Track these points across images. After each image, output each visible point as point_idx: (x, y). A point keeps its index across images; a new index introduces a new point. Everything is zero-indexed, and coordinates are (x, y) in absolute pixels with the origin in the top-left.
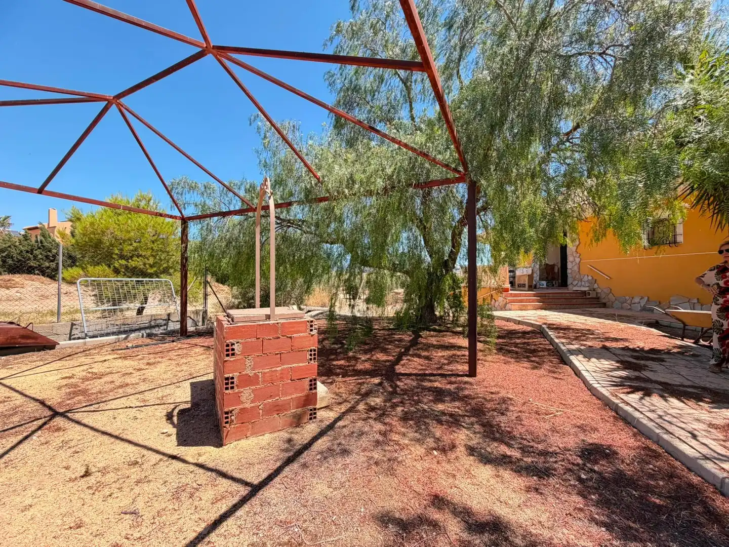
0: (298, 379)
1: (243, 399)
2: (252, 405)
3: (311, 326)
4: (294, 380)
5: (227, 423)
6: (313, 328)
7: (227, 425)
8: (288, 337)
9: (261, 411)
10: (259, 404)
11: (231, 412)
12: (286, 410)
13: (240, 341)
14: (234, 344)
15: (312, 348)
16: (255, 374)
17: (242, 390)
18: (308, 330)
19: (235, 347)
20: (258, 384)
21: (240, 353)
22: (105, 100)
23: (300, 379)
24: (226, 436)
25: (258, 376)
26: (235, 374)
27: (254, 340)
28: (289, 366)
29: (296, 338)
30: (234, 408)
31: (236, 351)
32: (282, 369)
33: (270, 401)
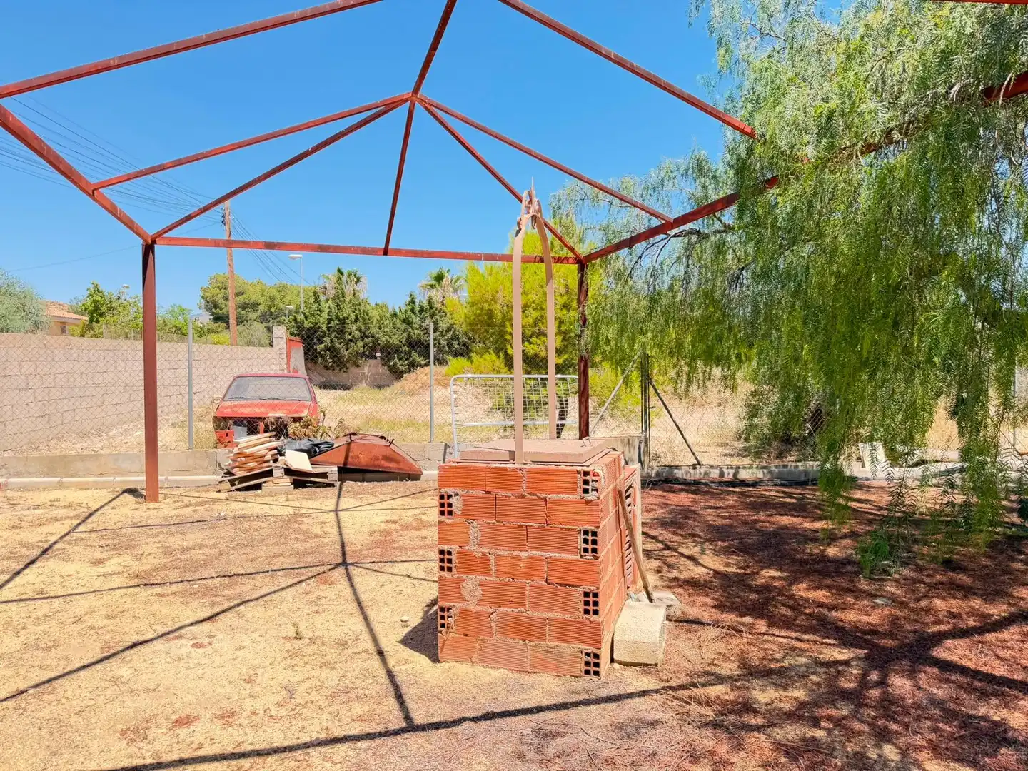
0: (560, 584)
1: (465, 592)
2: (480, 608)
3: (586, 482)
4: (552, 584)
5: (443, 625)
6: (589, 487)
7: (444, 630)
8: (539, 498)
9: (493, 624)
10: (492, 610)
11: (449, 609)
12: (538, 637)
13: (459, 491)
14: (451, 496)
15: (588, 527)
16: (484, 554)
17: (464, 577)
18: (580, 491)
19: (453, 500)
20: (489, 574)
21: (460, 513)
22: (406, 101)
23: (565, 585)
24: (443, 646)
25: (488, 560)
26: (452, 546)
27: (480, 493)
28: (544, 554)
29: (555, 502)
30: (452, 604)
31: (454, 509)
32: (530, 558)
33: (509, 610)
